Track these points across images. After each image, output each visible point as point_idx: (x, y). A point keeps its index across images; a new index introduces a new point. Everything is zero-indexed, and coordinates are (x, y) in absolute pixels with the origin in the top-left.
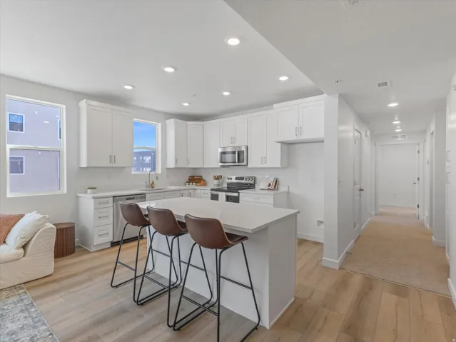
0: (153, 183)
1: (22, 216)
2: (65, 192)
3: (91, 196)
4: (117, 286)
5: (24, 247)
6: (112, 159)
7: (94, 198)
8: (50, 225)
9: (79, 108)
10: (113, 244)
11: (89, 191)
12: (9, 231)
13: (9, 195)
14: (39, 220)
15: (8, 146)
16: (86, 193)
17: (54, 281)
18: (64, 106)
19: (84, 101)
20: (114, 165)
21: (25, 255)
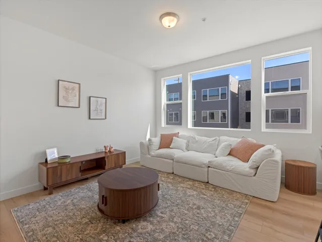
2: (311, 132)
5: (257, 168)
13: (264, 130)
15: (266, 95)
18: (310, 49)
21: (255, 175)
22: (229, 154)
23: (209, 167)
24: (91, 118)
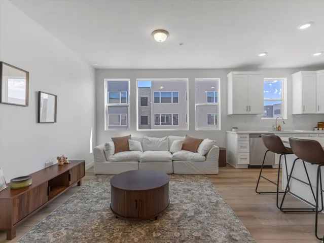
0: (279, 126)
1: (203, 140)
2: (220, 129)
3: (236, 133)
4: (260, 193)
5: (205, 155)
6: (248, 108)
7: (238, 134)
8: (215, 146)
9: (227, 79)
10: (250, 167)
11: (233, 129)
12: (198, 147)
13: (197, 129)
14: (211, 143)
15: (196, 105)
16: (231, 131)
17: (219, 178)
18: (219, 79)
19: (231, 72)
20: (250, 113)
21: (206, 160)
22: (182, 149)
23: (173, 161)
24: (41, 121)
